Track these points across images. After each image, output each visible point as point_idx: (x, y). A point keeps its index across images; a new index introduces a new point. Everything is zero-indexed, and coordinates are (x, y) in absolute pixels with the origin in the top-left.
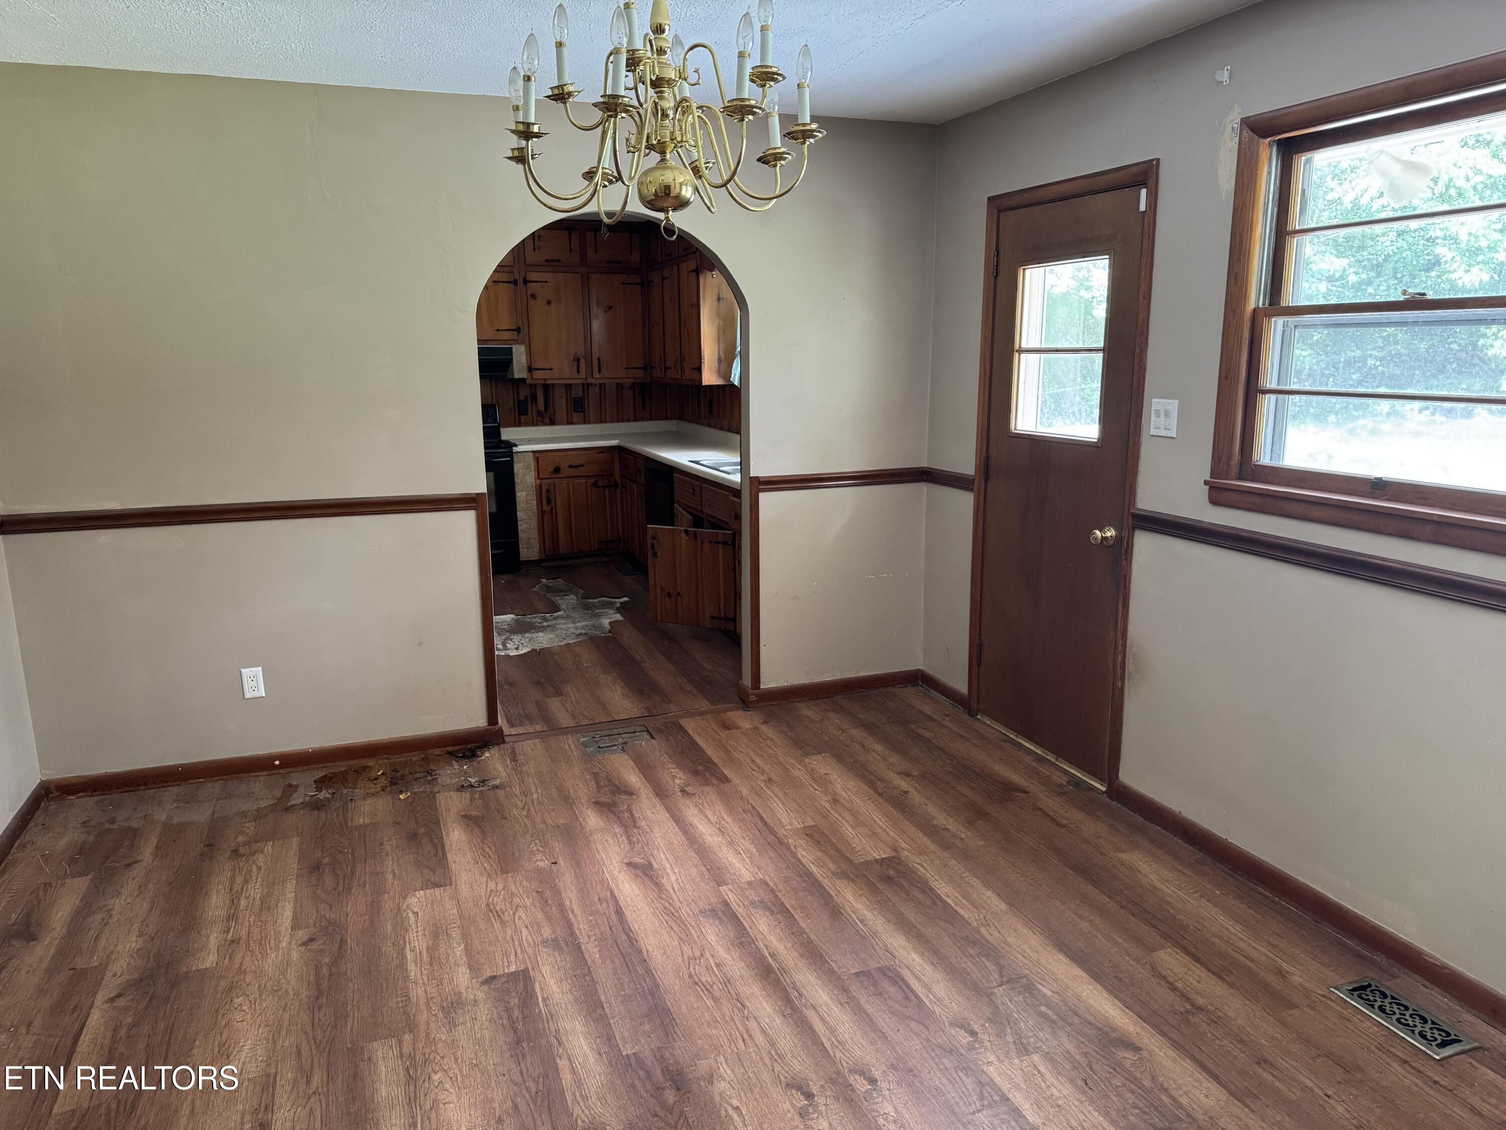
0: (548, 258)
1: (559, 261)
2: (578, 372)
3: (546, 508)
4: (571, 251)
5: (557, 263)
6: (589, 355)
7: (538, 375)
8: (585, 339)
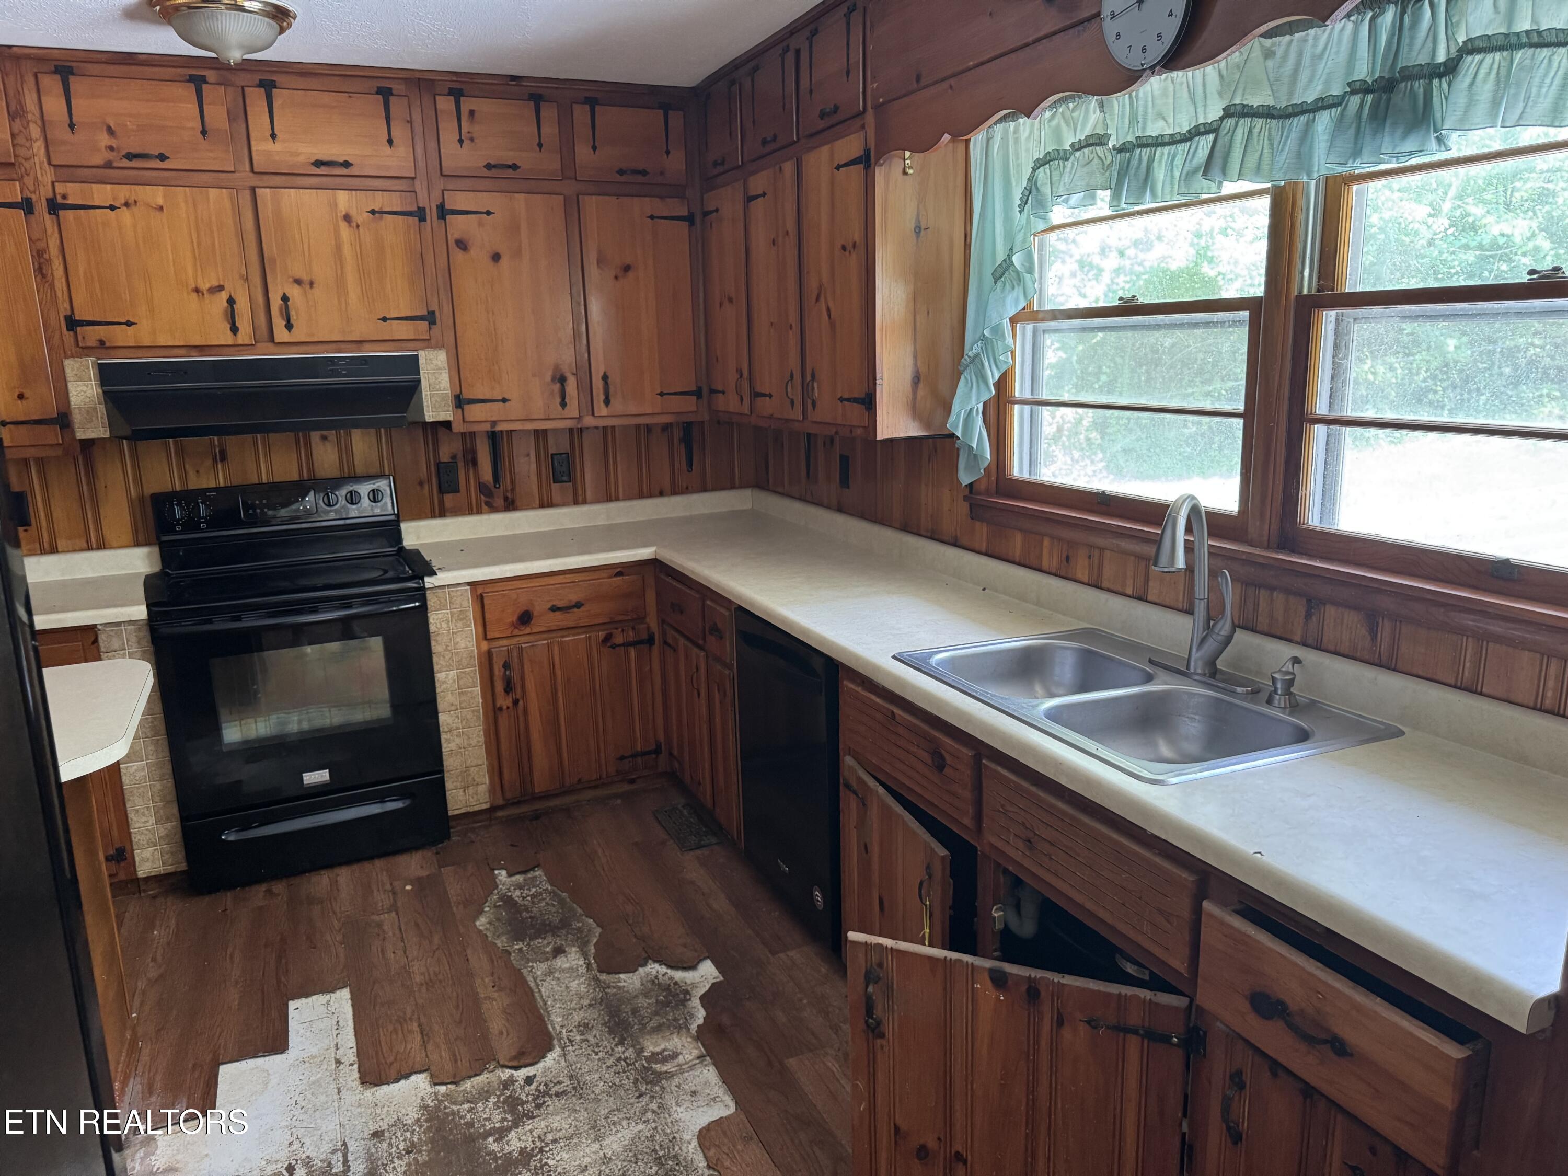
0: (493, 162)
1: (514, 167)
2: (563, 404)
3: (504, 701)
4: (540, 145)
5: (510, 173)
6: (585, 369)
7: (476, 412)
8: (576, 335)
